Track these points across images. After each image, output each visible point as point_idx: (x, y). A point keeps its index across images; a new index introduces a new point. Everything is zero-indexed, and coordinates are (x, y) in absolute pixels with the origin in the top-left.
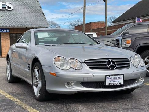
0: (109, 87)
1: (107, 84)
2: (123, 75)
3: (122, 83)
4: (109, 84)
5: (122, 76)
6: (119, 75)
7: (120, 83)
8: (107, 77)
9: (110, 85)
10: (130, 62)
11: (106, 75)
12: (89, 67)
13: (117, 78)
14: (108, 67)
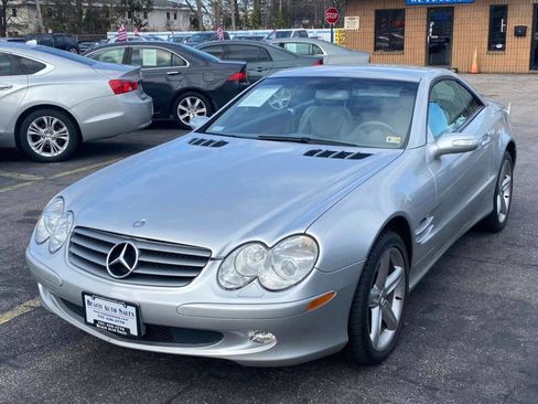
2: (135, 306)
3: (134, 332)
4: (96, 321)
7: (127, 330)
8: (86, 297)
9: (98, 325)
10: (210, 262)
11: (84, 293)
12: (70, 252)
13: (115, 311)
14: (107, 266)
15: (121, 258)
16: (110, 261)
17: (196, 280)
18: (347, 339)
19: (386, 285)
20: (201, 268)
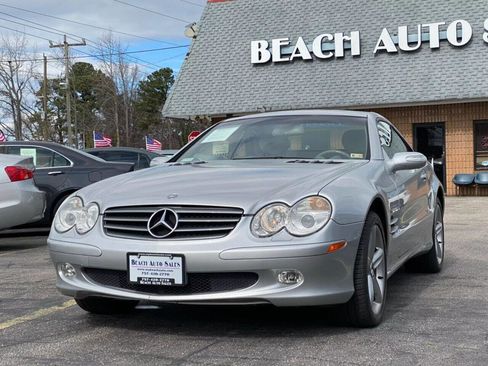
0: (138, 287)
1: (133, 278)
2: (183, 256)
3: (179, 281)
4: (139, 279)
5: (179, 260)
6: (165, 255)
7: (172, 281)
8: (131, 258)
9: (142, 282)
10: (243, 218)
11: (129, 254)
12: (104, 228)
13: (161, 264)
14: (149, 230)
15: (162, 221)
16: (150, 226)
17: (233, 232)
18: (353, 290)
19: (374, 261)
20: (236, 223)
